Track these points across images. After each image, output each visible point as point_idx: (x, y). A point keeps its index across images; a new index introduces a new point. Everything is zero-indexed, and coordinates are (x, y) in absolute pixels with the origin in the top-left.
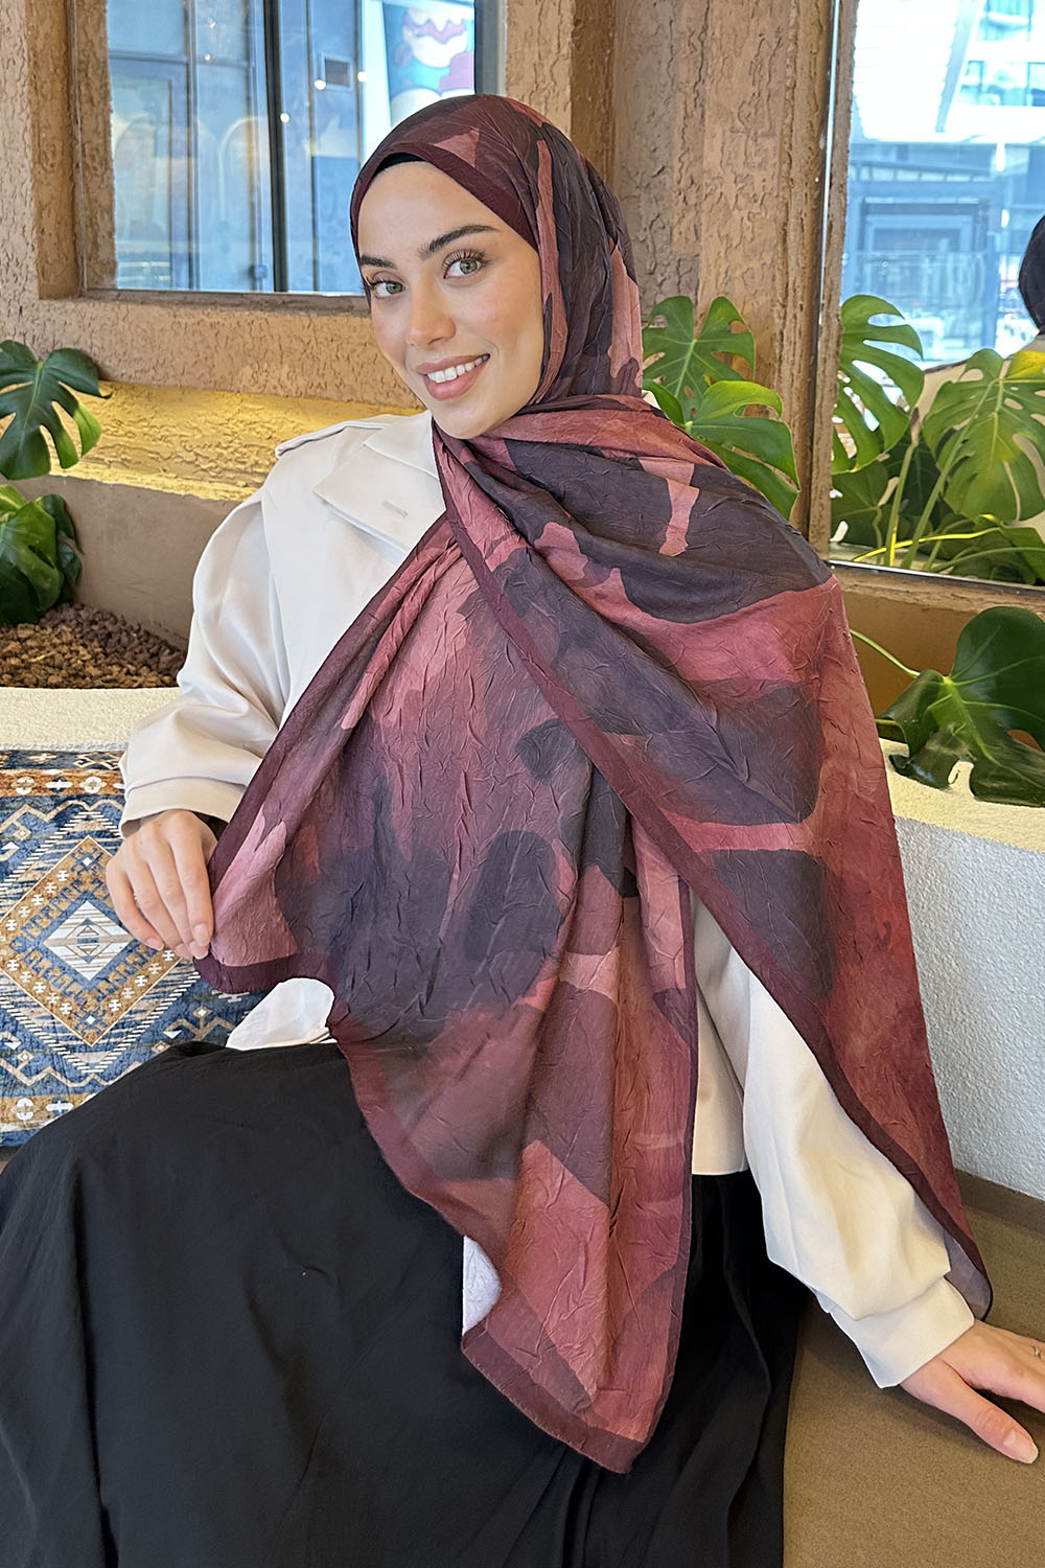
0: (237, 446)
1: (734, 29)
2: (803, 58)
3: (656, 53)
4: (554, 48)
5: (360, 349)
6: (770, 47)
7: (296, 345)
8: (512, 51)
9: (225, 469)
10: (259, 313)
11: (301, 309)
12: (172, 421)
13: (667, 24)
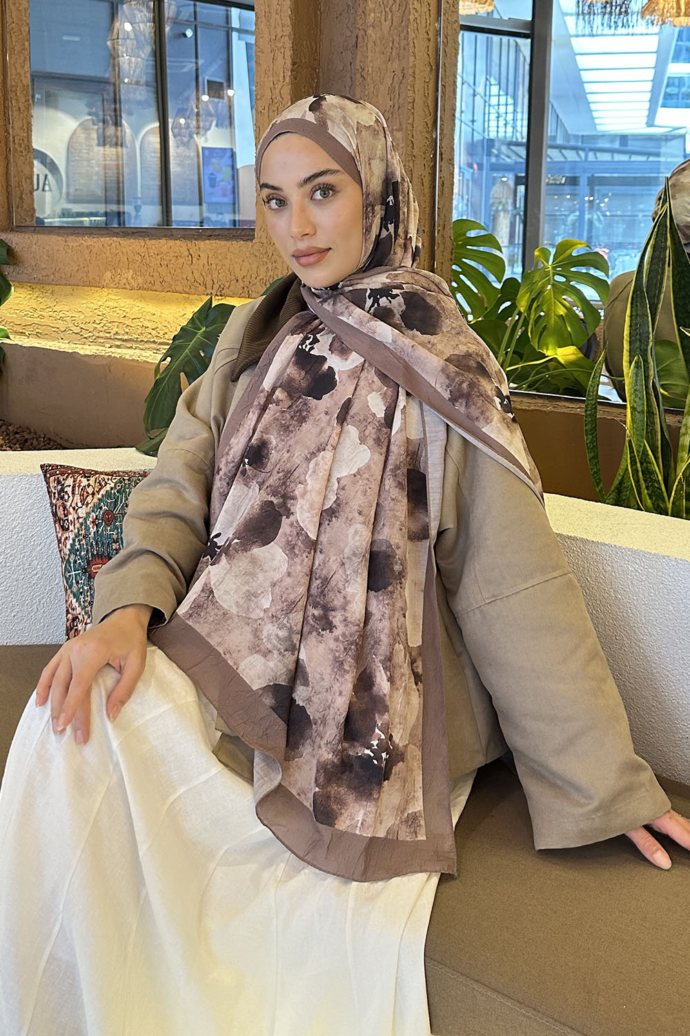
0: (105, 322)
1: (379, 68)
2: (419, 85)
3: (343, 81)
4: (281, 78)
5: (174, 259)
6: (399, 78)
7: (137, 256)
8: (258, 80)
9: (98, 337)
10: (115, 238)
11: (141, 236)
12: (67, 308)
13: (349, 64)
